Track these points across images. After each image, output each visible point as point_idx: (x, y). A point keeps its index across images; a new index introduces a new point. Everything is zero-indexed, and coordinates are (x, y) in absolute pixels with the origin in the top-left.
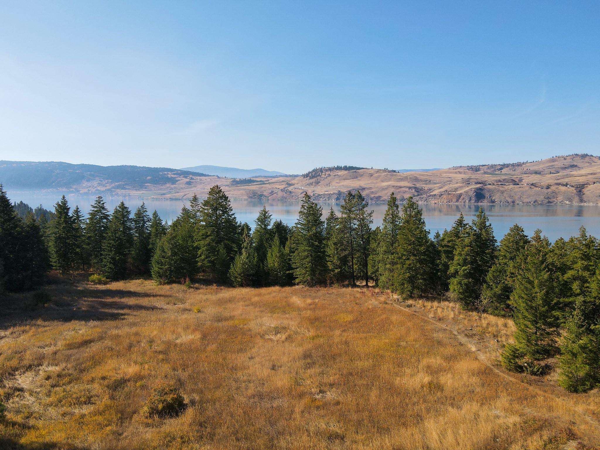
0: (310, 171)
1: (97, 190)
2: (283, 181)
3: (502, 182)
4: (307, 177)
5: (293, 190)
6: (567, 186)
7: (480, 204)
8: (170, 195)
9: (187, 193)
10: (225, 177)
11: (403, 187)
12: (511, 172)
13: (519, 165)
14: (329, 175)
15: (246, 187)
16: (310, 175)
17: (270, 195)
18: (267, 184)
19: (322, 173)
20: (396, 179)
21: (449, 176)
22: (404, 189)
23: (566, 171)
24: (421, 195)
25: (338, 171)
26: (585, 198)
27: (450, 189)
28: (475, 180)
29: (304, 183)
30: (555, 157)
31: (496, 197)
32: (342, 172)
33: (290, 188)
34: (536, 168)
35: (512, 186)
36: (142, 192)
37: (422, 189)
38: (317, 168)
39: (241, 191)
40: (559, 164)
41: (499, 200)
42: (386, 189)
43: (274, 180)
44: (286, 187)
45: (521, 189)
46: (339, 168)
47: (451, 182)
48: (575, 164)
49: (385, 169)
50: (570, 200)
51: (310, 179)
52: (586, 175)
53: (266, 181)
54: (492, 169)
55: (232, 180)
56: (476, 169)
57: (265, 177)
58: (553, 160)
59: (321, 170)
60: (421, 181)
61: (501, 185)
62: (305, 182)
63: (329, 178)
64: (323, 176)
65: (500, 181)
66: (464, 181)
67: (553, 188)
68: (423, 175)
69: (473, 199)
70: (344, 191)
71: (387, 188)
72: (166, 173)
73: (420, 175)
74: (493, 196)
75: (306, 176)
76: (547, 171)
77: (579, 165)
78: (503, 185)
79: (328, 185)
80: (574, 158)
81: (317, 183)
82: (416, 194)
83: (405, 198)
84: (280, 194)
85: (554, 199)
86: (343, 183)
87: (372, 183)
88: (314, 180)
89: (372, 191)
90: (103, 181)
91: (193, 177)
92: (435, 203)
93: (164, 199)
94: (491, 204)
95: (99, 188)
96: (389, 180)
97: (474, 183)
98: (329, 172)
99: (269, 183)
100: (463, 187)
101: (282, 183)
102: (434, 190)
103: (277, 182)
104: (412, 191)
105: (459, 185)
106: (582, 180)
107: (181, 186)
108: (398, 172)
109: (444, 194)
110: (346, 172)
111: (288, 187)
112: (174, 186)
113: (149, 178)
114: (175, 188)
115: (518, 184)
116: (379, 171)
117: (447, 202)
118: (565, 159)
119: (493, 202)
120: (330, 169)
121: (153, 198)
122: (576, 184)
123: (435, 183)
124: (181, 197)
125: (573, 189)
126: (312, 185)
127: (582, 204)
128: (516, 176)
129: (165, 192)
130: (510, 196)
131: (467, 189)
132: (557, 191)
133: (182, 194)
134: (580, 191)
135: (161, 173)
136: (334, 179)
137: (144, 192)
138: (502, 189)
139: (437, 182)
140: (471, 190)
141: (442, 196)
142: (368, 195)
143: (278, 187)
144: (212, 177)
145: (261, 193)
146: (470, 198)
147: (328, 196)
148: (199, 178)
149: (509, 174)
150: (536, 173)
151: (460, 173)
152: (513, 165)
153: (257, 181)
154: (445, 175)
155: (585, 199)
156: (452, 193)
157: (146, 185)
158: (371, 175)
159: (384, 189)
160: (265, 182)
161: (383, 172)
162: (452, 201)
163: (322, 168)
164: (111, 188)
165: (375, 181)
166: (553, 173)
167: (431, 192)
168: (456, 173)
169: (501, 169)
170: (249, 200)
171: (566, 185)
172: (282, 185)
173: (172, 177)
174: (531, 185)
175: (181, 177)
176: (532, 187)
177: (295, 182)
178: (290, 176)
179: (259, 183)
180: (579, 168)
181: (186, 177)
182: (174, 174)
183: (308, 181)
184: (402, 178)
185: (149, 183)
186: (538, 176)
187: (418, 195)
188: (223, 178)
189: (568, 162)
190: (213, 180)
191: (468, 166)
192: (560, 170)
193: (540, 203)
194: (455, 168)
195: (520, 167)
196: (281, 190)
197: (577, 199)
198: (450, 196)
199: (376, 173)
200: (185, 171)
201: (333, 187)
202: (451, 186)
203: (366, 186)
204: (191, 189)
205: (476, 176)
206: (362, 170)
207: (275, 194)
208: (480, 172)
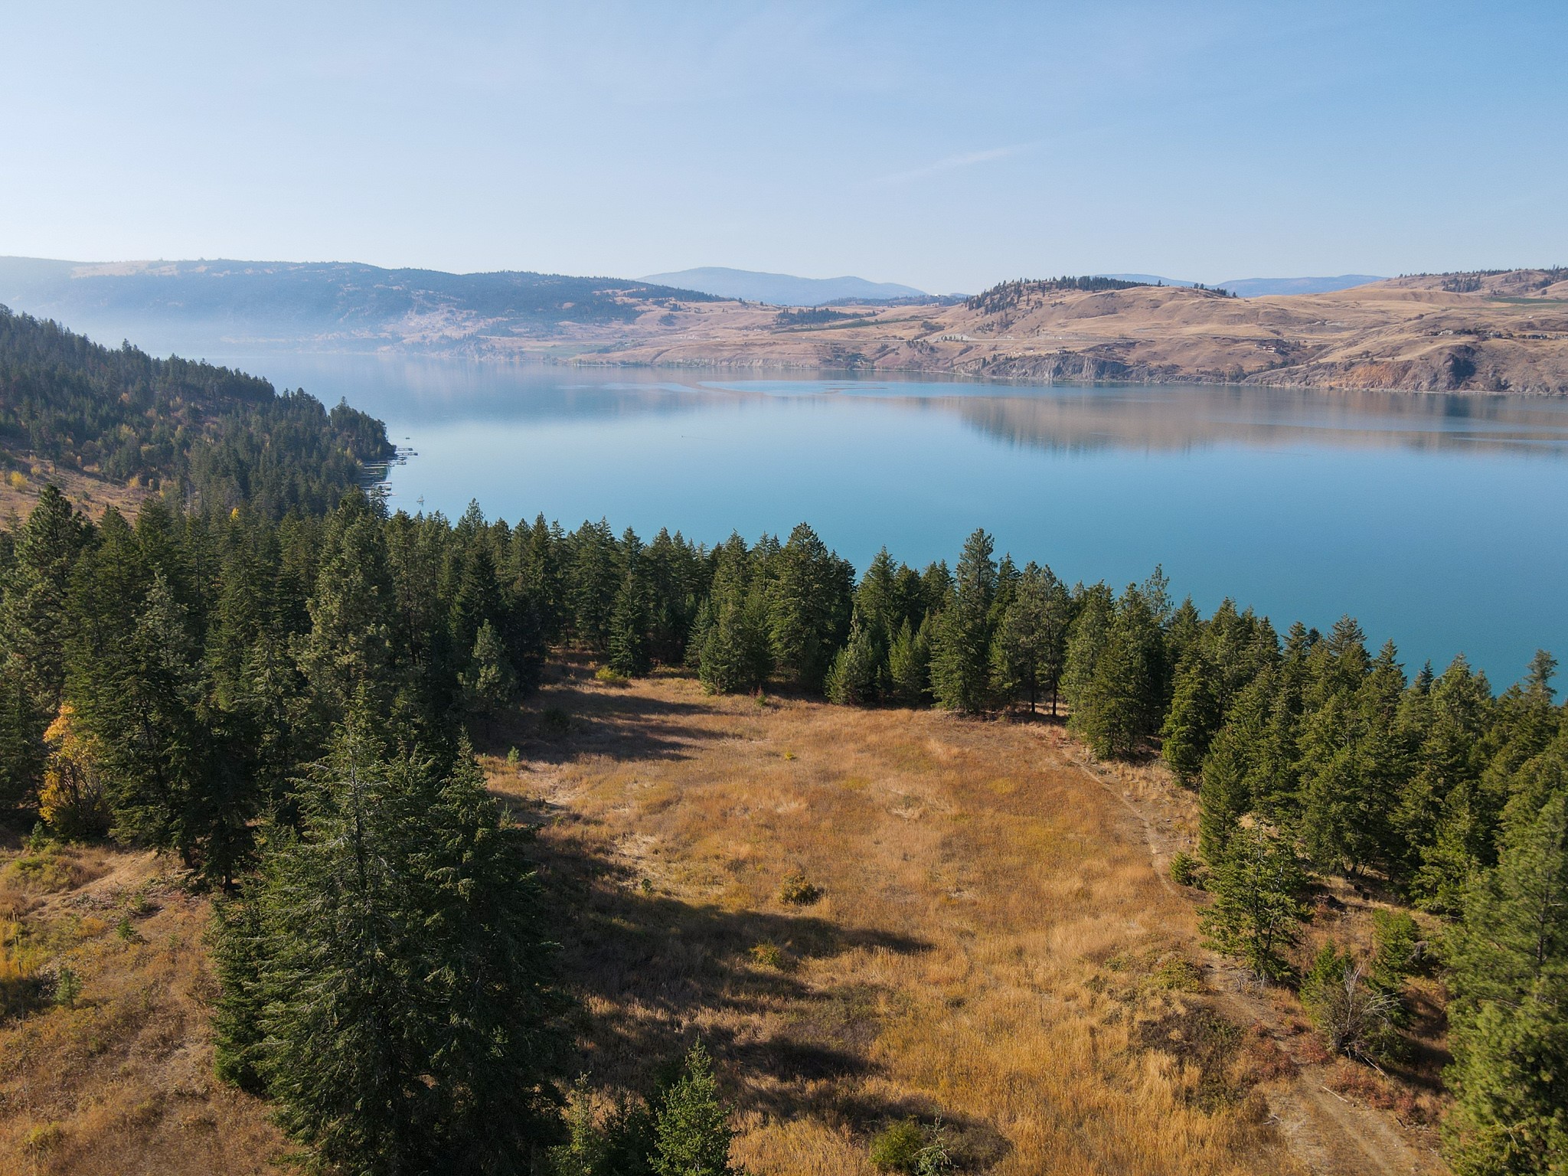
0: (988, 290)
1: (443, 337)
2: (914, 318)
3: (1535, 331)
4: (979, 306)
5: (941, 344)
7: (1462, 392)
8: (621, 353)
9: (664, 348)
10: (762, 304)
11: (1243, 341)
14: (1040, 304)
15: (815, 333)
16: (988, 301)
17: (878, 355)
18: (872, 324)
19: (1019, 297)
20: (1226, 316)
21: (1382, 309)
22: (1246, 346)
24: (1294, 363)
25: (1063, 292)
27: (1379, 349)
28: (1458, 325)
29: (969, 323)
31: (1513, 376)
32: (1076, 296)
33: (932, 339)
35: (1563, 341)
36: (551, 344)
37: (1297, 347)
38: (1008, 282)
39: (803, 346)
41: (1521, 383)
42: (1195, 345)
43: (891, 312)
44: (921, 336)
46: (1067, 284)
47: (1384, 329)
49: (1196, 286)
51: (986, 313)
53: (869, 315)
54: (1518, 285)
55: (779, 312)
56: (1467, 284)
57: (866, 302)
59: (1018, 288)
60: (1298, 321)
61: (1534, 337)
62: (973, 321)
63: (1038, 312)
64: (1022, 306)
65: (1531, 326)
66: (1422, 326)
68: (1304, 305)
69: (1445, 378)
70: (1078, 349)
71: (1198, 341)
72: (610, 291)
73: (1297, 304)
74: (1505, 370)
75: (975, 303)
78: (1538, 337)
79: (1035, 330)
81: (1006, 325)
82: (1278, 360)
83: (1246, 370)
84: (905, 353)
86: (1074, 327)
87: (1157, 326)
88: (995, 317)
89: (1153, 350)
90: (457, 314)
91: (679, 303)
92: (1331, 388)
93: (608, 363)
94: (1495, 393)
95: (447, 333)
96: (1206, 319)
97: (1451, 332)
98: (1040, 295)
99: (877, 323)
100: (1415, 342)
101: (912, 323)
102: (1330, 352)
103: (897, 321)
104: (1266, 352)
105: (1405, 336)
107: (649, 328)
108: (1235, 296)
109: (1359, 363)
110: (1085, 296)
111: (926, 335)
112: (631, 327)
113: (568, 305)
114: (633, 332)
116: (1180, 291)
117: (1364, 386)
119: (1502, 386)
120: (1043, 287)
121: (580, 361)
123: (1339, 329)
124: (648, 360)
126: (991, 330)
129: (608, 343)
131: (1429, 348)
133: (653, 351)
135: (598, 293)
136: (1053, 313)
137: (557, 343)
138: (1532, 350)
139: (1345, 325)
140: (1440, 352)
141: (1352, 368)
142: (1141, 362)
143: (899, 333)
144: (727, 303)
145: (854, 351)
146: (1436, 375)
147: (1033, 363)
148: (693, 305)
151: (1417, 297)
153: (846, 316)
154: (1370, 303)
156: (1383, 359)
157: (561, 323)
158: (1156, 305)
159: (1186, 345)
160: (867, 319)
161: (1191, 296)
162: (1380, 383)
163: (1019, 284)
164: (477, 333)
165: (1164, 323)
167: (1321, 357)
168: (1404, 297)
169: (1546, 284)
170: (823, 368)
172: (911, 328)
173: (625, 304)
175: (648, 303)
177: (947, 320)
178: (934, 299)
179: (850, 321)
181: (660, 304)
182: (631, 296)
183: (981, 318)
184: (1242, 313)
185: (569, 319)
187: (1284, 364)
188: (755, 306)
190: (730, 311)
191: (1446, 275)
194: (1404, 280)
196: (908, 343)
198: (1375, 369)
199: (1171, 299)
200: (657, 287)
201: (1048, 338)
202: (1383, 338)
203: (1137, 337)
204: (675, 337)
205: (1465, 308)
206: (1131, 291)
207: (892, 355)
208: (1479, 292)
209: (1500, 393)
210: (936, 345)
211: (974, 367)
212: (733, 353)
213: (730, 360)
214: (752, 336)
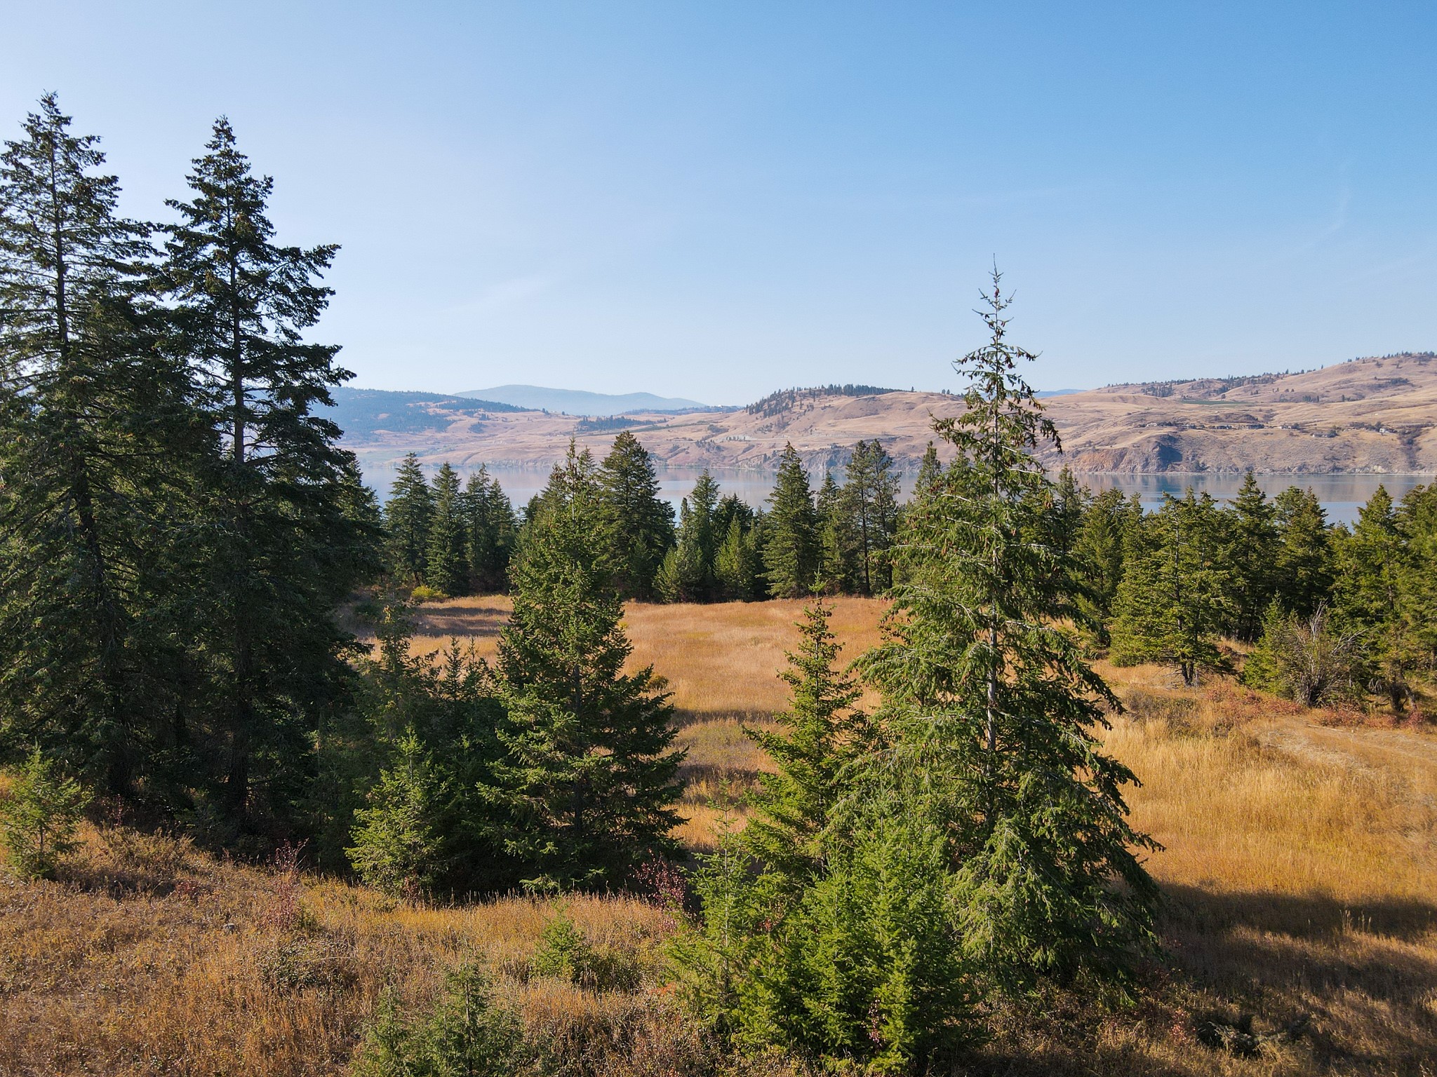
0: (766, 398)
2: (701, 423)
3: (1223, 422)
4: (758, 411)
5: (726, 444)
6: (1378, 431)
8: (433, 457)
9: (474, 452)
10: (563, 413)
12: (1248, 397)
13: (1268, 379)
14: (811, 407)
16: (766, 406)
17: (670, 455)
18: (664, 428)
19: (793, 402)
21: (1097, 409)
23: (1377, 395)
25: (830, 397)
26: (1421, 457)
27: (1099, 439)
28: (1159, 418)
29: (750, 425)
30: (1354, 360)
31: (1209, 458)
32: (842, 400)
33: (718, 439)
34: (1308, 387)
35: (1246, 431)
38: (782, 391)
40: (1363, 378)
41: (1215, 465)
43: (679, 419)
44: (708, 437)
45: (1266, 438)
46: (833, 391)
47: (1101, 423)
48: (1404, 377)
49: (944, 391)
50: (1386, 463)
51: (765, 416)
52: (1426, 404)
53: (660, 422)
54: (1202, 391)
55: (579, 420)
56: (1162, 391)
57: (658, 412)
58: (1350, 368)
59: (791, 395)
61: (1222, 427)
62: (753, 424)
63: (810, 414)
64: (796, 409)
65: (1217, 419)
66: (1132, 420)
67: (1345, 435)
69: (1154, 462)
70: (846, 445)
74: (1201, 455)
75: (755, 409)
76: (1336, 394)
77: (1413, 378)
78: (1225, 428)
79: (809, 430)
80: (1401, 361)
81: (783, 426)
84: (695, 452)
85: (1348, 462)
86: (843, 427)
87: (914, 425)
88: (774, 419)
89: (912, 443)
91: (487, 413)
97: (1155, 424)
98: (811, 401)
99: (668, 427)
100: (1129, 433)
101: (700, 427)
103: (686, 425)
105: (1118, 428)
106: (1415, 415)
107: (460, 435)
109: (1083, 451)
110: (851, 400)
111: (713, 436)
112: (443, 434)
113: (383, 416)
114: (445, 439)
115: (1262, 427)
116: (928, 397)
117: (1090, 470)
118: (1379, 365)
119: (1201, 468)
120: (813, 393)
122: (1400, 425)
124: (460, 462)
125: (1394, 436)
126: (770, 431)
127: (1415, 473)
128: (1258, 408)
129: (421, 449)
130: (1243, 456)
131: (1138, 438)
132: (1355, 441)
133: (463, 454)
134: (1411, 442)
135: (411, 405)
136: (823, 415)
137: (372, 450)
138: (1222, 438)
139: (1069, 422)
140: (1148, 440)
141: (1079, 456)
142: (902, 454)
143: (688, 435)
144: (532, 413)
146: (1147, 460)
147: (809, 457)
148: (500, 415)
149: (1242, 402)
150: (1308, 398)
151: (1124, 400)
152: (1253, 380)
153: (639, 423)
154: (1087, 404)
155: (1422, 462)
156: (1103, 448)
157: (377, 432)
158: (911, 407)
160: (659, 425)
161: (940, 399)
162: (1103, 467)
163: (792, 392)
165: (919, 421)
166: (1349, 400)
168: (1114, 400)
169: (1224, 390)
171: (1377, 428)
172: (699, 431)
173: (437, 415)
174: (1293, 428)
175: (458, 413)
176: (1296, 432)
177: (730, 424)
178: (717, 409)
179: (644, 426)
180: (1413, 386)
181: (470, 414)
182: (443, 407)
183: (760, 421)
185: (384, 428)
186: (1312, 406)
188: (557, 415)
189: (1385, 373)
190: (534, 420)
191: (1144, 384)
192: (1366, 391)
193: (1313, 470)
194: (1112, 388)
195: (1269, 386)
196: (697, 443)
197: (1402, 460)
198: (1097, 455)
199: (923, 402)
200: (467, 400)
201: (821, 436)
202: (1101, 431)
203: (897, 433)
204: (484, 443)
205: (1163, 407)
206: (889, 395)
207: (683, 454)
208: (1172, 397)
210: (722, 445)
211: (757, 462)
212: (538, 455)
213: (535, 461)
214: (555, 440)
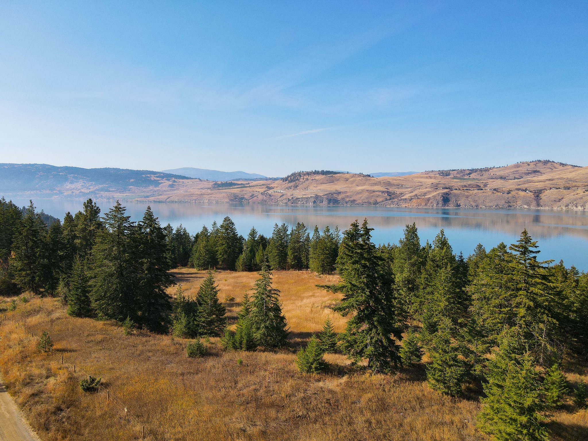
0: (289, 175)
1: (81, 192)
2: (263, 185)
3: (467, 188)
4: (286, 181)
5: (273, 194)
6: (526, 192)
7: (446, 208)
8: (154, 198)
9: (170, 196)
10: (207, 180)
11: (377, 191)
12: (479, 177)
13: (487, 170)
14: (307, 179)
15: (227, 190)
16: (289, 179)
17: (250, 198)
18: (248, 187)
19: (300, 177)
20: (371, 183)
21: (420, 181)
22: (378, 193)
23: (529, 176)
24: (393, 199)
25: (315, 175)
26: (542, 202)
27: (420, 194)
28: (443, 186)
29: (283, 186)
30: (519, 163)
31: (462, 202)
32: (320, 177)
33: (270, 192)
34: (501, 173)
35: (476, 191)
36: (125, 194)
37: (394, 193)
38: (296, 172)
39: (223, 195)
40: (523, 170)
41: (464, 205)
42: (361, 193)
43: (255, 183)
44: (266, 191)
45: (484, 194)
46: (316, 173)
47: (421, 187)
48: (538, 169)
49: (360, 173)
50: (528, 204)
51: (289, 183)
52: (544, 181)
53: (247, 184)
54: (461, 174)
55: (214, 183)
56: (445, 174)
57: (246, 180)
58: (517, 166)
59: (300, 174)
60: (394, 185)
61: (467, 190)
62: (284, 186)
63: (307, 182)
64: (301, 180)
65: (465, 186)
66: (432, 186)
67: (513, 193)
68: (396, 180)
69: (441, 203)
70: (321, 195)
71: (362, 191)
72: (149, 175)
73: (393, 180)
74: (459, 200)
75: (285, 179)
76: (512, 176)
77: (541, 170)
78: (468, 190)
79: (306, 188)
80: (537, 163)
81: (296, 187)
82: (388, 198)
83: (378, 201)
84: (260, 197)
85: (514, 204)
86: (320, 187)
87: (348, 187)
88: (292, 184)
89: (347, 195)
90: (87, 184)
91: (176, 180)
92: (406, 207)
93: (148, 201)
94: (457, 208)
95: (83, 191)
96: (364, 184)
97: (441, 188)
98: (307, 177)
99: (250, 186)
100: (431, 191)
101: (263, 187)
102: (405, 195)
103: (257, 186)
104: (384, 195)
105: (427, 189)
106: (540, 185)
107: (164, 189)
108: (373, 177)
109: (414, 198)
110: (323, 176)
111: (268, 190)
112: (157, 188)
113: (132, 180)
114: (158, 190)
115: (482, 189)
116: (355, 175)
117: (416, 206)
118: (529, 165)
119: (458, 206)
120: (308, 174)
121: (137, 201)
122: (534, 189)
123: (407, 188)
124: (164, 200)
125: (532, 194)
126: (291, 189)
127: (539, 208)
128: (482, 181)
129: (148, 194)
130: (475, 201)
131: (435, 193)
132: (517, 196)
133: (166, 197)
134: (538, 196)
135: (144, 176)
136: (312, 182)
137: (128, 194)
138: (466, 194)
139: (409, 186)
140: (438, 194)
141: (412, 200)
142: (343, 199)
143: (258, 190)
144: (194, 180)
145: (242, 196)
146: (438, 202)
147: (306, 200)
148: (181, 180)
149: (477, 179)
150: (501, 178)
151: (431, 177)
152: (481, 170)
153: (238, 184)
154: (416, 179)
155: (541, 204)
156: (421, 197)
157: (130, 187)
158: (347, 180)
159: (358, 193)
160: (246, 185)
161: (358, 177)
162: (421, 205)
163: (300, 173)
164: (95, 191)
165: (350, 186)
166: (517, 179)
167: (402, 197)
168: (427, 178)
169: (470, 174)
170: (230, 203)
171: (525, 190)
172: (262, 188)
173: (155, 180)
174: (494, 190)
175: (164, 180)
176: (495, 192)
177: (275, 185)
178: (270, 179)
179: (240, 186)
180: (541, 173)
181: (169, 180)
182: (157, 177)
183: (287, 184)
184: (376, 182)
185: (132, 185)
186: (502, 181)
187: (390, 199)
188: (205, 181)
189: (532, 167)
190: (195, 183)
191: (439, 171)
192: (524, 175)
193: (501, 207)
194: (427, 173)
195: (487, 173)
196: (261, 193)
197: (534, 203)
198: (419, 200)
199: (352, 178)
200: (167, 174)
201: (311, 191)
202: (421, 190)
203: (341, 190)
204: (174, 192)
205: (445, 181)
206: (338, 175)
207: (256, 198)
208: (450, 176)
209: (458, 208)
210: (271, 194)
211: (285, 201)
212: (197, 197)
213: (195, 200)
214: (204, 191)
